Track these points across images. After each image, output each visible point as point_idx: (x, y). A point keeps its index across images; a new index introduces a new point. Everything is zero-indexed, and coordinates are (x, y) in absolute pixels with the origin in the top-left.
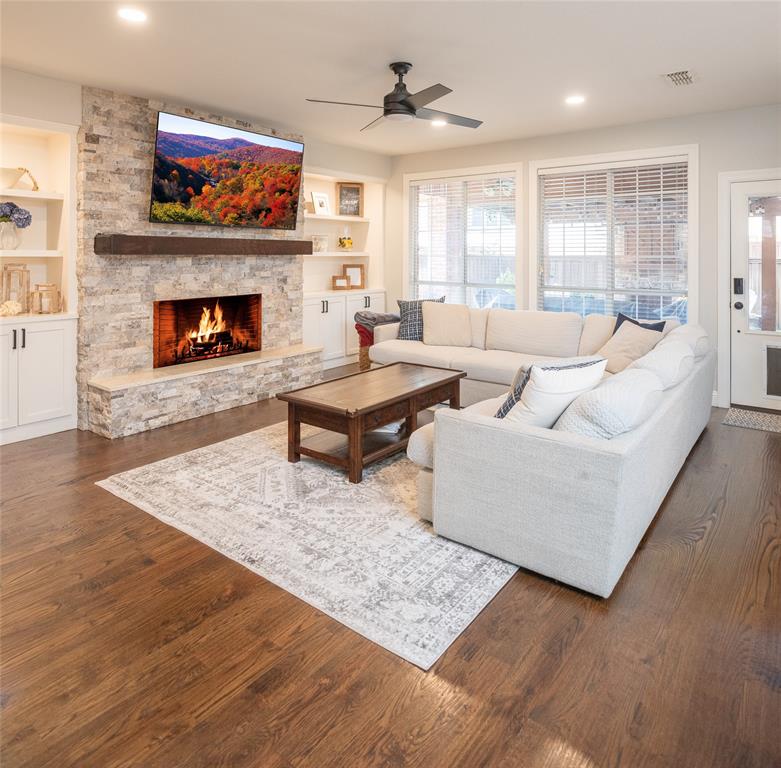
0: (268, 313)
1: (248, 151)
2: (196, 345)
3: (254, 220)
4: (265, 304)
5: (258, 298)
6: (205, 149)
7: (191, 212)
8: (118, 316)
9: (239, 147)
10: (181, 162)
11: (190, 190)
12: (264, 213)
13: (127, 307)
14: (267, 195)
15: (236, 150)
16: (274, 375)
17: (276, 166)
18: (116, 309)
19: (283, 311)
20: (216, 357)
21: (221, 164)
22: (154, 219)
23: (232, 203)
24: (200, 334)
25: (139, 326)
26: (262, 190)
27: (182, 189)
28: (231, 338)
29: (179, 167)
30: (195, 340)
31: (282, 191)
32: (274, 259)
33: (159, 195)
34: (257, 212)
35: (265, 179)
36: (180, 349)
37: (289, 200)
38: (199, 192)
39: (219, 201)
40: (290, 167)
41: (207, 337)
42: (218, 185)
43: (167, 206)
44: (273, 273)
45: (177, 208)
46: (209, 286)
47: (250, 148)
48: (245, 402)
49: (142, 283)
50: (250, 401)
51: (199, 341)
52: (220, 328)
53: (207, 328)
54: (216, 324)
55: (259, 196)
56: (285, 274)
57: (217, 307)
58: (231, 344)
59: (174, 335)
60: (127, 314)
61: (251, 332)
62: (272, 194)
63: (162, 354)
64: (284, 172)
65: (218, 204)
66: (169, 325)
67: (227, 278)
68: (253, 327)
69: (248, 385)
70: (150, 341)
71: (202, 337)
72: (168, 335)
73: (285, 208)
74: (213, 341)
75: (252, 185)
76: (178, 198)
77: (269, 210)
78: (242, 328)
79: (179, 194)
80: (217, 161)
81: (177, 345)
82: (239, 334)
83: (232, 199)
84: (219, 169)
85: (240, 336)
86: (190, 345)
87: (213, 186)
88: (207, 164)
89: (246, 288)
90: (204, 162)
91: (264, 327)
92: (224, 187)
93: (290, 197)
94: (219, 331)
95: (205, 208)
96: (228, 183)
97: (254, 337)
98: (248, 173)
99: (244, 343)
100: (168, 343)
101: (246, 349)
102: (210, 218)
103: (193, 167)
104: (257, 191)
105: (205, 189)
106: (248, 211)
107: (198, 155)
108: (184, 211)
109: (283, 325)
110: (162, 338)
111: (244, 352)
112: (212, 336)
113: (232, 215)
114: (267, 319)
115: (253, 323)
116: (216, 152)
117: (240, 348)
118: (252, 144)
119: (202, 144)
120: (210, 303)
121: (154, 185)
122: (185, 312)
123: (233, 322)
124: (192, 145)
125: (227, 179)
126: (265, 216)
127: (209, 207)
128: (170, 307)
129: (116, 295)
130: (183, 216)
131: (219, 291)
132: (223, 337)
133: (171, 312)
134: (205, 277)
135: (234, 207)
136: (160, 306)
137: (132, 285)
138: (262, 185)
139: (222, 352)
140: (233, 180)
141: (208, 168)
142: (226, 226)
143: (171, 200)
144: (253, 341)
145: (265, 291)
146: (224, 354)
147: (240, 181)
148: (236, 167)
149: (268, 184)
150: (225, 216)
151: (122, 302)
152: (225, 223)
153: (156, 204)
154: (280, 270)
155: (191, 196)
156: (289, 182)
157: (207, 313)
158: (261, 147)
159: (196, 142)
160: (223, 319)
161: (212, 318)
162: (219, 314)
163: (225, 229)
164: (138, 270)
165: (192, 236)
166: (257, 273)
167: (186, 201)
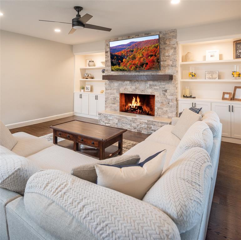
0: (157, 102)
1: (135, 45)
2: (131, 108)
3: (141, 68)
4: (156, 99)
5: (153, 96)
6: (122, 48)
7: (121, 68)
8: (112, 96)
9: (132, 44)
10: (116, 54)
11: (120, 61)
12: (145, 65)
13: (113, 94)
14: (145, 58)
15: (132, 46)
16: (144, 125)
17: (147, 47)
18: (111, 94)
19: (165, 103)
20: (137, 113)
21: (127, 52)
22: (112, 70)
23: (133, 63)
24: (132, 105)
25: (116, 99)
26: (143, 57)
27: (118, 61)
28: (143, 109)
29: (116, 55)
30: (131, 106)
31: (151, 56)
32: (161, 82)
33: (113, 64)
34: (142, 65)
35: (143, 53)
36: (126, 108)
37: (155, 58)
38: (122, 61)
39: (128, 63)
40: (153, 46)
41: (134, 106)
42: (127, 58)
43: (115, 67)
44: (160, 88)
45: (117, 67)
46: (135, 90)
47: (136, 44)
48: (132, 130)
49: (117, 88)
50: (134, 131)
51: (132, 107)
52: (139, 104)
53: (134, 104)
54: (137, 103)
55: (142, 59)
56: (166, 88)
57: (138, 97)
58: (142, 111)
59: (125, 104)
60: (113, 95)
61: (150, 108)
62: (147, 58)
63: (122, 108)
64: (151, 48)
65: (128, 64)
66: (124, 100)
67: (141, 88)
68: (151, 107)
69: (133, 125)
70: (119, 104)
71: (133, 106)
72: (123, 103)
73: (154, 62)
74: (136, 108)
75: (139, 56)
76: (117, 64)
77: (147, 64)
78: (146, 106)
79: (117, 63)
80: (126, 51)
81: (126, 107)
82: (146, 108)
83: (132, 62)
84: (127, 53)
85: (145, 108)
86: (129, 108)
87: (126, 59)
88: (123, 52)
89: (148, 92)
90: (122, 52)
91: (156, 108)
92: (129, 58)
93: (156, 57)
94: (138, 105)
95: (124, 66)
96: (130, 57)
97: (151, 110)
98: (137, 52)
99: (147, 112)
100: (123, 106)
101: (148, 114)
102: (126, 69)
103: (120, 54)
104: (141, 58)
105: (124, 60)
106: (139, 65)
107: (120, 51)
108: (119, 68)
109: (165, 109)
110: (122, 104)
111: (147, 115)
112: (136, 106)
113: (133, 67)
114: (157, 105)
115: (151, 105)
116: (125, 48)
117: (146, 113)
118: (137, 42)
119: (121, 47)
120: (136, 96)
121: (111, 61)
122: (128, 97)
123: (143, 103)
124: (118, 48)
125: (130, 56)
126: (146, 66)
127: (126, 66)
128: (124, 95)
129: (111, 90)
130: (119, 69)
131: (138, 92)
132: (140, 108)
133: (124, 97)
134: (134, 87)
135: (133, 64)
136: (121, 95)
137: (114, 88)
138: (143, 55)
139: (139, 112)
140: (132, 56)
141: (124, 54)
142: (132, 71)
143: (116, 65)
144: (151, 112)
145: (156, 94)
146: (140, 113)
147: (134, 56)
148: (132, 51)
149: (145, 54)
150: (131, 68)
151: (112, 92)
152: (131, 70)
153: (112, 66)
154: (163, 86)
155: (120, 63)
156: (154, 52)
157: (134, 99)
158: (140, 42)
159: (119, 47)
160: (140, 102)
161: (136, 101)
162: (138, 100)
163: (131, 72)
164: (116, 84)
165: (130, 74)
166: (153, 87)
167: (119, 65)
